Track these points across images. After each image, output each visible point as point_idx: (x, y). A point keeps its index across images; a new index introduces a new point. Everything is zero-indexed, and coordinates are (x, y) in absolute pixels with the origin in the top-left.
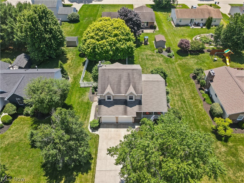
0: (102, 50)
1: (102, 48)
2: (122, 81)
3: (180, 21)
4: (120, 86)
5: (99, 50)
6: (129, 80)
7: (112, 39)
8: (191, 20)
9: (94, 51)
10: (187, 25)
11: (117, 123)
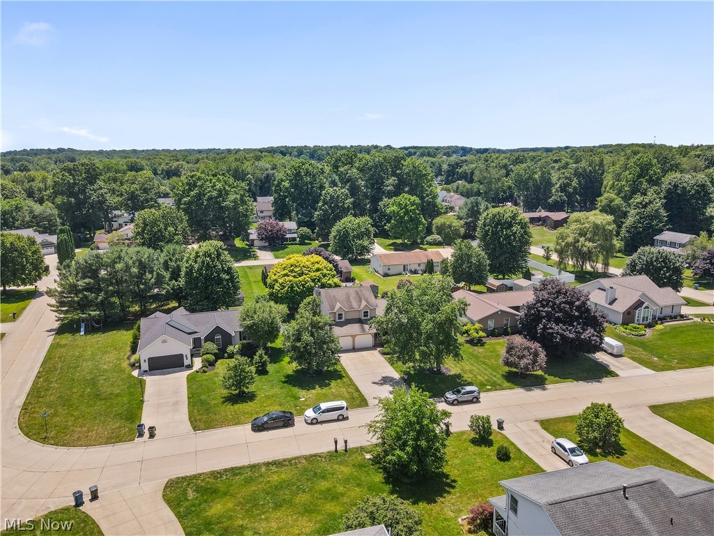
0: (304, 287)
1: (303, 285)
2: (351, 298)
3: (389, 269)
4: (351, 302)
5: (299, 288)
6: (359, 296)
7: (313, 274)
8: (404, 266)
9: (292, 291)
10: (400, 274)
11: (354, 348)
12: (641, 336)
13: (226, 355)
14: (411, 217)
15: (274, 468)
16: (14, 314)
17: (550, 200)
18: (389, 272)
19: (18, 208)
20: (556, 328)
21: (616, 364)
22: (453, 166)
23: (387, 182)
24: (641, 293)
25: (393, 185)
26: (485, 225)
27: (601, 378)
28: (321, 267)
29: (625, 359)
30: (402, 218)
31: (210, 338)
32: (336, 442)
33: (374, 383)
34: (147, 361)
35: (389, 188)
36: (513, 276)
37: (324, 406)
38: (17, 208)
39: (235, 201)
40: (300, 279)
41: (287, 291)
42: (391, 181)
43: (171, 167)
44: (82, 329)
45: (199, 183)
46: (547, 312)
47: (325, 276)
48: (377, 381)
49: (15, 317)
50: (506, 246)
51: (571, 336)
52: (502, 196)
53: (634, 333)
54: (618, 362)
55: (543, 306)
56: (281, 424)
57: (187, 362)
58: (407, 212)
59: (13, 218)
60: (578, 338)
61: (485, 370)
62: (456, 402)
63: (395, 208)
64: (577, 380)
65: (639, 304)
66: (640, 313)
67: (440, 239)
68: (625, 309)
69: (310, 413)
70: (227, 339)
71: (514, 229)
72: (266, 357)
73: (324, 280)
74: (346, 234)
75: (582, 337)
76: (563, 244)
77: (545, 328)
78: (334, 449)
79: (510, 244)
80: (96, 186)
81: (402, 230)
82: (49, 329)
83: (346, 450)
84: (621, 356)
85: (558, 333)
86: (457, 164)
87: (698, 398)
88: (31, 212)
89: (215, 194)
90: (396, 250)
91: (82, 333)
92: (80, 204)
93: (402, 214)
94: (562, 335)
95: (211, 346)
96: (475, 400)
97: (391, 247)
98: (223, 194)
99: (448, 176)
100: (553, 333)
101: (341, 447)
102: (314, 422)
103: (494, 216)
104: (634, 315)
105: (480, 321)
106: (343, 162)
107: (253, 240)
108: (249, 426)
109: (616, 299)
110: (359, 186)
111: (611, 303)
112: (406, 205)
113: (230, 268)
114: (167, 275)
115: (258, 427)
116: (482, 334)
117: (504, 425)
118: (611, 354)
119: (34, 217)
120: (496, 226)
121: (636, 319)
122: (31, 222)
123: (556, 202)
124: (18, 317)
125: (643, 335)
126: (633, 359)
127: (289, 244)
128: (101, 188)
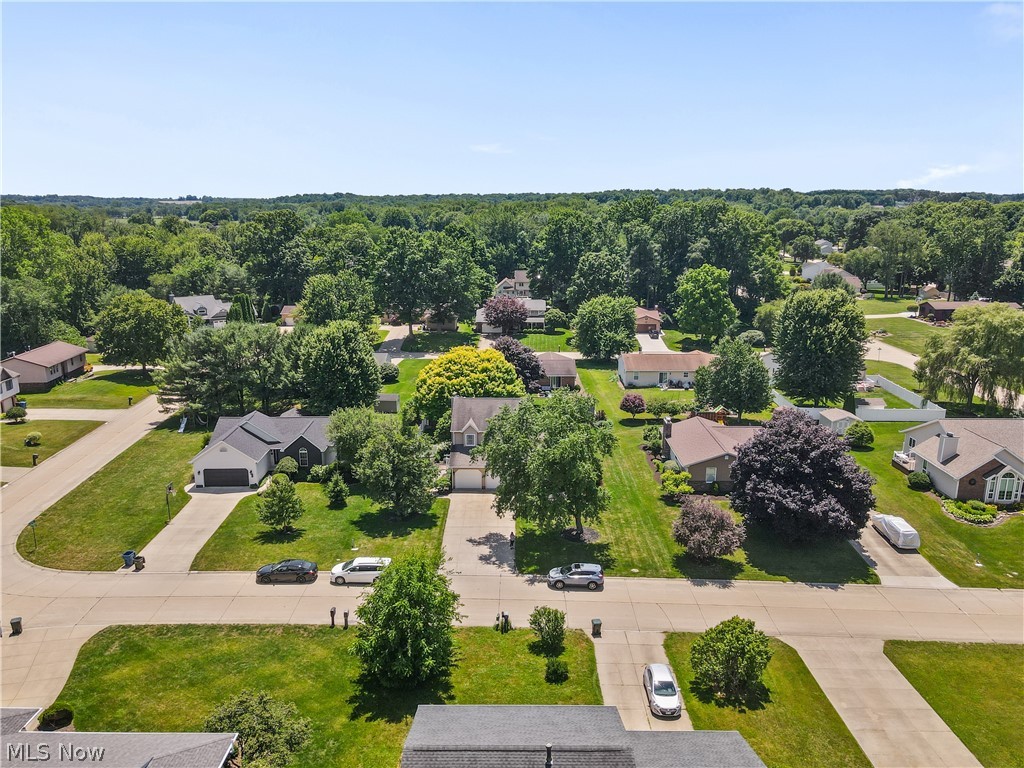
3: (636, 378)
7: (476, 376)
8: (661, 374)
10: (653, 387)
11: (484, 488)
12: (979, 522)
13: (309, 477)
14: (711, 300)
15: (235, 634)
16: (130, 399)
17: (996, 283)
18: (636, 382)
19: (209, 269)
20: (773, 490)
21: (893, 563)
22: (862, 222)
23: (693, 245)
24: (1000, 449)
25: (701, 251)
26: (785, 318)
27: (843, 582)
28: (490, 367)
29: (919, 559)
30: (697, 300)
31: (292, 451)
32: (333, 613)
33: (470, 541)
34: (202, 473)
35: (694, 255)
36: (829, 403)
37: (358, 561)
38: (207, 268)
39: (448, 268)
40: (455, 381)
41: (434, 396)
42: (699, 244)
43: (442, 218)
44: (183, 426)
45: (400, 241)
46: (762, 463)
47: (492, 379)
48: (477, 539)
49: (130, 402)
50: (816, 353)
51: (793, 506)
52: (920, 272)
53: (968, 516)
54: (900, 561)
55: (760, 453)
56: (294, 578)
57: (253, 480)
58: (705, 294)
59: (202, 281)
60: (804, 511)
61: (655, 543)
62: (560, 585)
63: (689, 286)
64: (794, 579)
65: (994, 467)
66: (995, 484)
67: (762, 337)
68: (963, 474)
69: (338, 570)
70: (316, 456)
71: (832, 326)
72: (343, 485)
73: (489, 386)
74: (592, 321)
75: (811, 510)
76: (933, 356)
77: (755, 489)
78: (330, 623)
79: (822, 350)
80: (292, 243)
81: (696, 320)
82: (153, 421)
83: (346, 627)
84: (914, 551)
85: (772, 500)
86: (870, 218)
87: (999, 642)
88: (223, 274)
89: (418, 256)
90: (684, 349)
91: (181, 430)
92: (273, 266)
93: (697, 295)
94: (779, 504)
95: (289, 463)
96: (592, 586)
97: (678, 345)
98: (433, 257)
99: (852, 238)
100: (763, 498)
101: (339, 621)
102: (339, 582)
103: (800, 303)
104: (984, 486)
105: (692, 468)
106: (633, 215)
107: (480, 325)
108: (254, 575)
109: (957, 455)
110: (651, 249)
111: (945, 463)
112: (705, 283)
113: (362, 360)
114: (287, 364)
115: (264, 578)
116: (685, 487)
117: (602, 630)
118: (894, 546)
119: (226, 281)
120: (802, 320)
121: (987, 493)
122: (222, 286)
123: (1008, 285)
124: (135, 403)
125: (985, 522)
126: (932, 560)
127: (530, 333)
128: (297, 246)
